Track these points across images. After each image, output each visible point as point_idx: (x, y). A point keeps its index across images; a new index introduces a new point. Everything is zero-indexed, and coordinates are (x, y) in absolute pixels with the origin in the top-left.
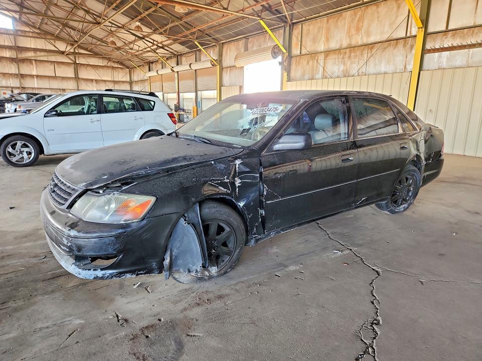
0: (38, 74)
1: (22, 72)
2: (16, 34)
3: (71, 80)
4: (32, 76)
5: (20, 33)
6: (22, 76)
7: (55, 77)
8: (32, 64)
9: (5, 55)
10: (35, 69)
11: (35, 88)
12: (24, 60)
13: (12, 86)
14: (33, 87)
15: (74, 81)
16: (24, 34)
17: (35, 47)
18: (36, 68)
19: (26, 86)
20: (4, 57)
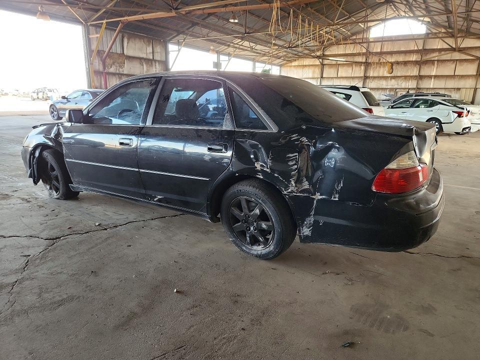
0: (437, 75)
1: (422, 73)
2: (427, 37)
3: (471, 78)
4: (430, 77)
5: (430, 36)
6: (420, 77)
7: (453, 77)
8: (434, 65)
9: (411, 59)
10: (435, 69)
11: (430, 88)
12: (426, 62)
13: (410, 87)
14: (428, 87)
15: (474, 79)
16: (435, 36)
17: (441, 48)
18: (437, 68)
19: (422, 87)
20: (410, 61)
